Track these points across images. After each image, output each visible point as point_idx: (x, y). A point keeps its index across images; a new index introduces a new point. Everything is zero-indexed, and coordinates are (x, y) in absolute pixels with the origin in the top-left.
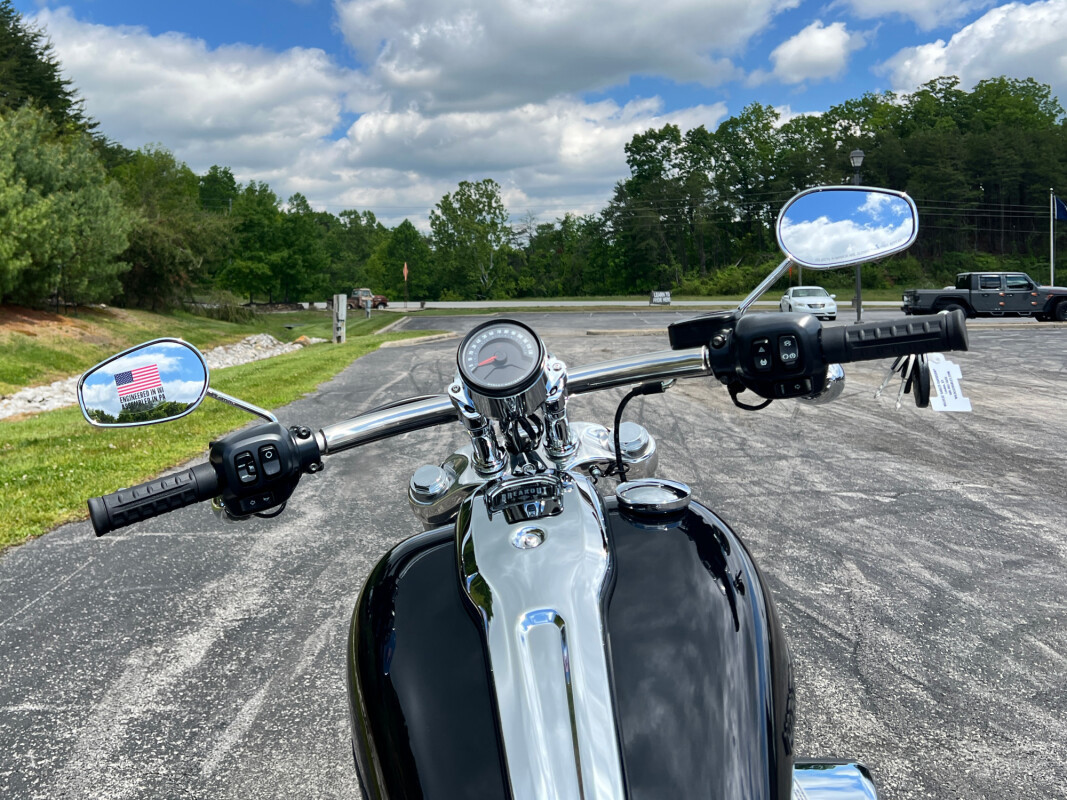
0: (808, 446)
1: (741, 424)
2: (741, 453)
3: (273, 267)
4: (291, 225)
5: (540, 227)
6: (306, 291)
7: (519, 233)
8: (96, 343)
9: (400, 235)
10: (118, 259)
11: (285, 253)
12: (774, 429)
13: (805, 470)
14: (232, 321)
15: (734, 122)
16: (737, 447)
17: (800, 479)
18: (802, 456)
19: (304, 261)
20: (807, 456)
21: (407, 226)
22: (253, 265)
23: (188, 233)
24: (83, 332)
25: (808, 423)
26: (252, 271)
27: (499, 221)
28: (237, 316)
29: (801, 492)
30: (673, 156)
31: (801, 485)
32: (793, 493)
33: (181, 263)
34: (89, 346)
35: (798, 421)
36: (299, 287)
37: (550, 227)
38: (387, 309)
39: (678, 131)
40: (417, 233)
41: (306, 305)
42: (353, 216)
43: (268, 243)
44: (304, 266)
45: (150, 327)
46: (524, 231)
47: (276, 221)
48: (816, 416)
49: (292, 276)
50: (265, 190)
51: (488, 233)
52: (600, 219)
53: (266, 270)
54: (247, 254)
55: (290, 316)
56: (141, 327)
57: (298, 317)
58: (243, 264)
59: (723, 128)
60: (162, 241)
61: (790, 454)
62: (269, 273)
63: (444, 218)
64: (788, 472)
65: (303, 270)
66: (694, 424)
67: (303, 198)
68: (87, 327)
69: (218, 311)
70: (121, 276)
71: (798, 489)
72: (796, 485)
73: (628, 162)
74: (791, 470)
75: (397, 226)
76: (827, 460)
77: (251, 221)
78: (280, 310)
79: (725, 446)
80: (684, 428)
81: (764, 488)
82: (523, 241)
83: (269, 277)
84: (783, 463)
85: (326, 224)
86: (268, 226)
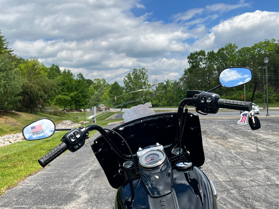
0: (267, 164)
1: (239, 155)
2: (243, 167)
3: (71, 97)
4: (77, 83)
5: (159, 84)
6: (83, 105)
7: (153, 86)
8: (10, 124)
9: (114, 86)
10: (19, 95)
11: (76, 93)
12: (251, 156)
13: (269, 174)
14: (58, 116)
15: (223, 49)
16: (240, 164)
17: (269, 179)
18: (265, 168)
19: (82, 95)
20: (267, 168)
21: (116, 83)
22: (65, 97)
23: (43, 86)
24: (6, 120)
25: (263, 154)
26: (64, 99)
27: (146, 82)
28: (59, 114)
29: (271, 185)
30: (203, 60)
31: (270, 181)
32: (268, 185)
33: (40, 97)
34: (8, 125)
35: (259, 153)
36: (80, 104)
37: (162, 84)
38: (110, 111)
39: (205, 52)
40: (119, 86)
41: (83, 110)
42: (98, 81)
43: (70, 90)
44: (82, 97)
45: (29, 118)
46: (154, 85)
47: (73, 82)
48: (265, 151)
49: (78, 100)
50: (69, 72)
51: (143, 85)
52: (179, 81)
53: (69, 98)
54: (63, 93)
55: (77, 114)
56: (27, 119)
57: (80, 114)
58: (62, 96)
59: (219, 51)
60: (34, 89)
61: (261, 167)
62: (70, 99)
63: (128, 81)
64: (263, 175)
65: (82, 98)
66: (222, 155)
67: (82, 75)
68: (7, 118)
69: (53, 112)
70: (20, 101)
71: (269, 183)
72: (268, 181)
73: (188, 62)
74: (264, 174)
75: (113, 84)
76: (276, 170)
77: (64, 82)
78: (74, 112)
79: (236, 164)
80: (219, 156)
81: (256, 183)
82: (154, 88)
83: (70, 101)
84: (260, 171)
85: (89, 83)
86: (70, 84)
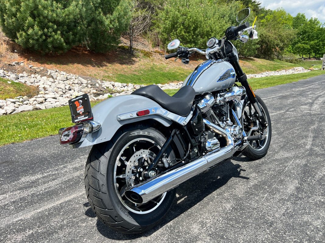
3: (311, 46)
4: (319, 32)
11: (316, 41)
14: (293, 63)
19: (323, 44)
22: (305, 46)
26: (303, 47)
28: (295, 61)
36: (320, 52)
43: (310, 38)
44: (322, 46)
49: (318, 49)
53: (308, 47)
54: (303, 42)
55: (315, 62)
57: (317, 62)
62: (310, 48)
68: (245, 63)
69: (290, 60)
70: (257, 49)
77: (305, 31)
78: (312, 60)
86: (311, 32)
